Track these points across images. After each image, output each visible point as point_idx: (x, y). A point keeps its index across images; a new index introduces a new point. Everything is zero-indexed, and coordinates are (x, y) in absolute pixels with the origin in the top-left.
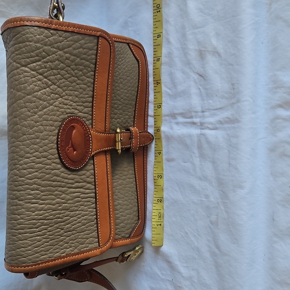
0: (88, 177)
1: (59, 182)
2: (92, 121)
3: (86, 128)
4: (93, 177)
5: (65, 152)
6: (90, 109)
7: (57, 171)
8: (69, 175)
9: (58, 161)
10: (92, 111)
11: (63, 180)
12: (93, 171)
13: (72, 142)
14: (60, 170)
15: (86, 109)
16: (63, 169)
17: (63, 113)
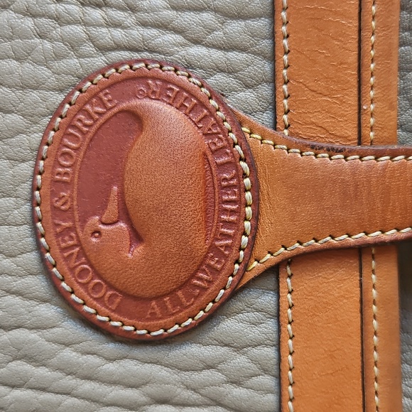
0: (237, 383)
1: (44, 390)
2: (275, 89)
3: (219, 123)
4: (268, 381)
5: (79, 244)
6: (262, 24)
7: (33, 335)
8: (110, 360)
9: (37, 284)
10: (273, 36)
11: (70, 382)
12: (270, 352)
13: (122, 194)
14: (48, 333)
15: (235, 27)
16: (70, 328)
17: (74, 45)
